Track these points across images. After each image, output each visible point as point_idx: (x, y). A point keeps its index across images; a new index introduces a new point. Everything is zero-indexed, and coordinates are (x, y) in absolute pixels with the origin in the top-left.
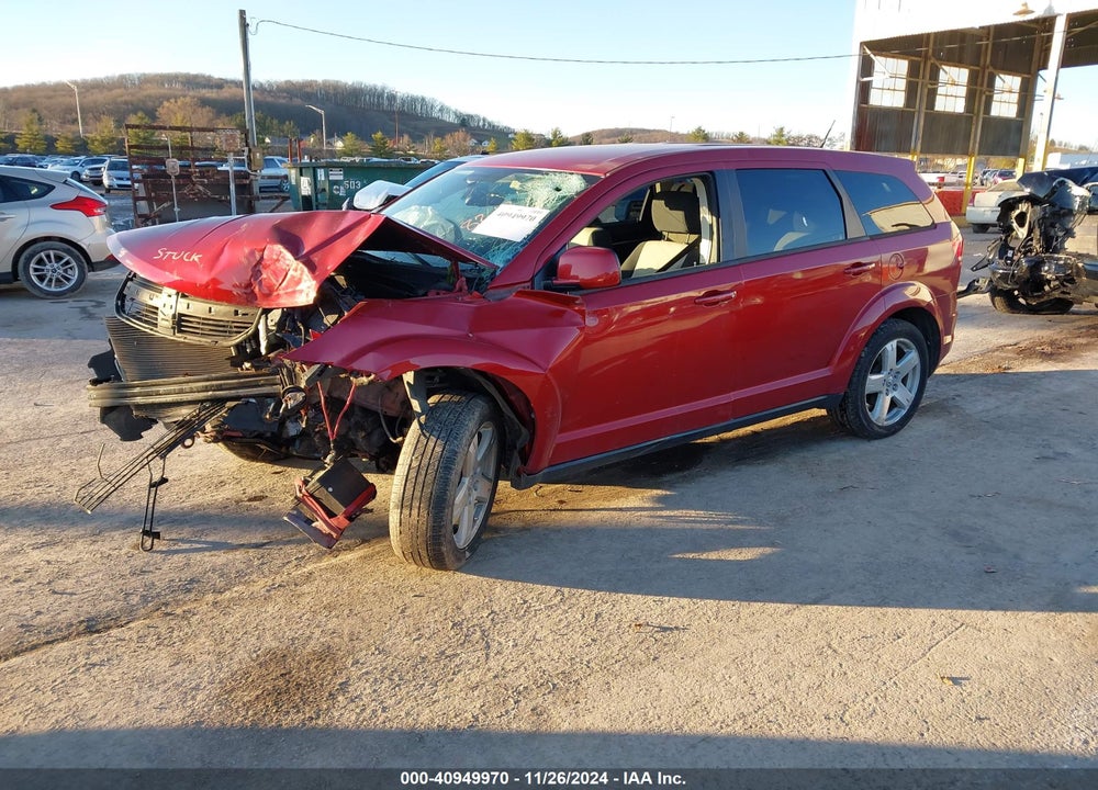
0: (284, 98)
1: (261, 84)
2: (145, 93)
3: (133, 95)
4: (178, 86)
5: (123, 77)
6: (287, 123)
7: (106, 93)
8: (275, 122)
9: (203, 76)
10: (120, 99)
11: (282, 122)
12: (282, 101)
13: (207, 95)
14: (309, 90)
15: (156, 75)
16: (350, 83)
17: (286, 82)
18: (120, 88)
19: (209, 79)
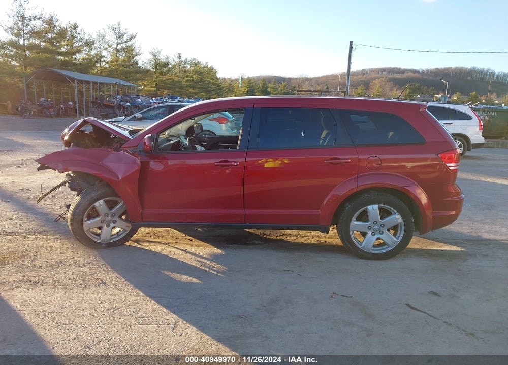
0: (433, 76)
1: (423, 70)
2: (370, 76)
3: (365, 77)
4: (385, 73)
5: (363, 70)
6: (431, 88)
7: (355, 77)
8: (425, 88)
9: (397, 68)
10: (359, 80)
11: (428, 88)
12: (431, 78)
13: (397, 76)
14: (447, 72)
15: (377, 69)
16: (469, 68)
17: (436, 69)
18: (361, 74)
19: (399, 69)
